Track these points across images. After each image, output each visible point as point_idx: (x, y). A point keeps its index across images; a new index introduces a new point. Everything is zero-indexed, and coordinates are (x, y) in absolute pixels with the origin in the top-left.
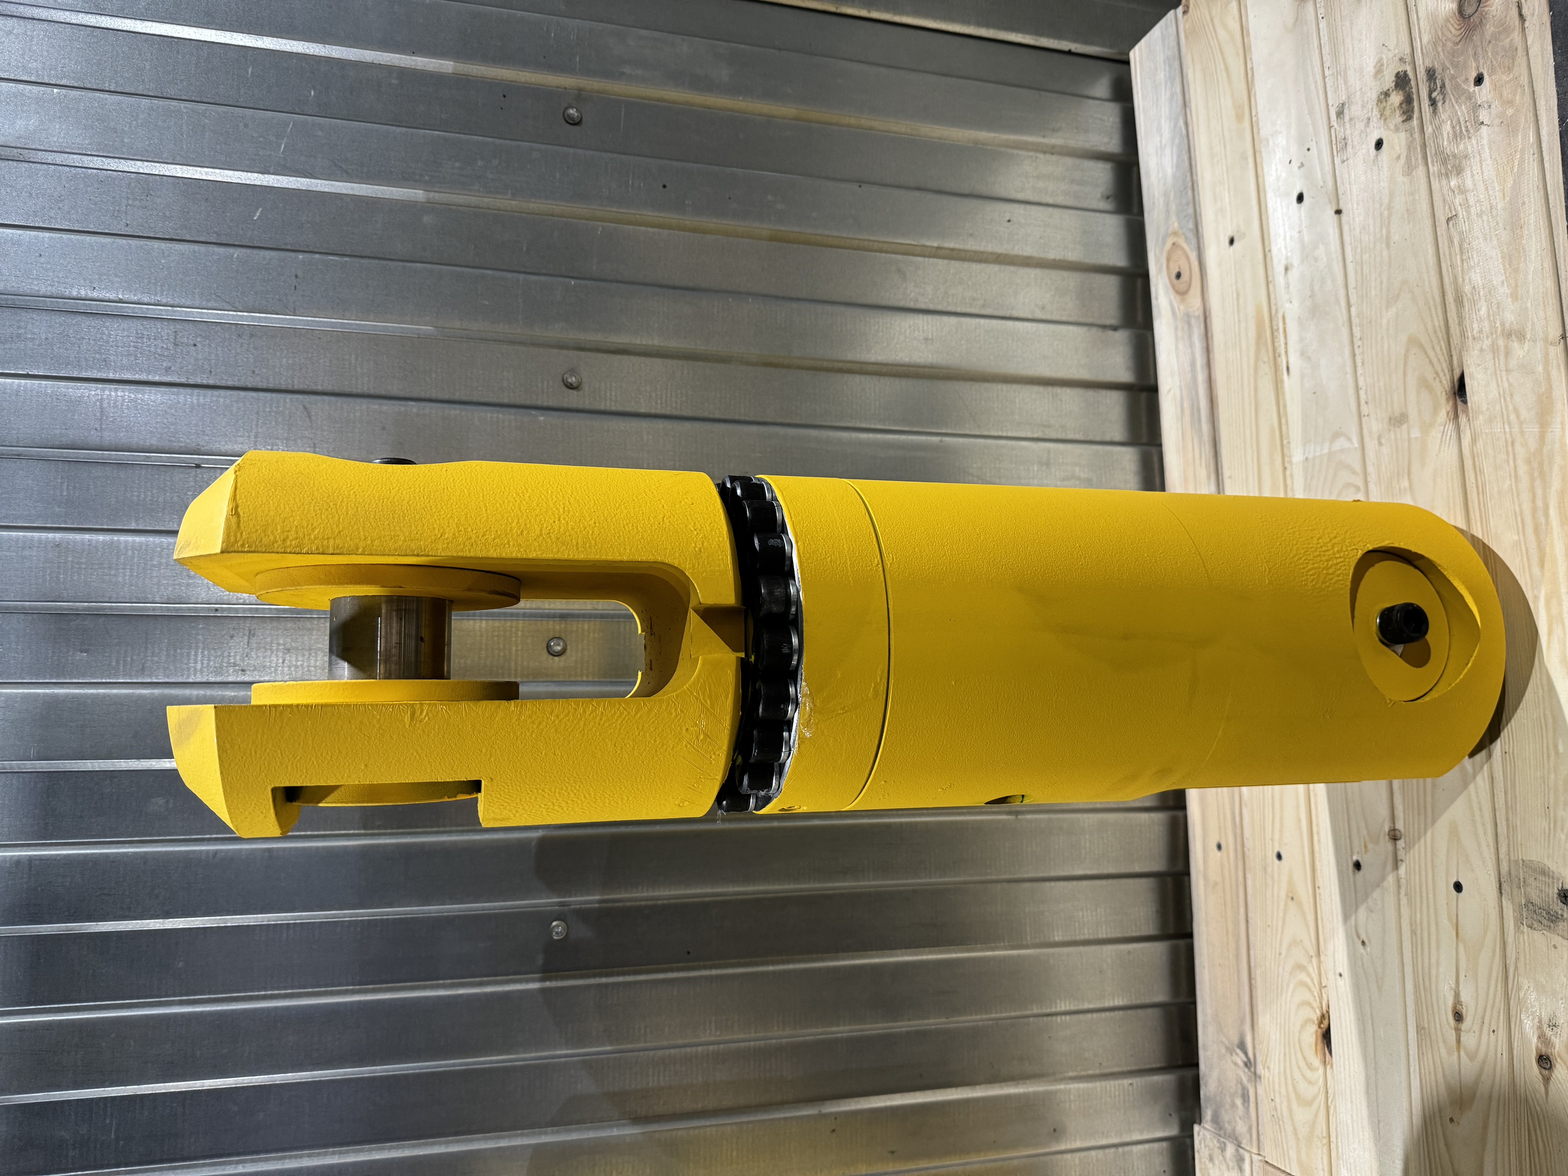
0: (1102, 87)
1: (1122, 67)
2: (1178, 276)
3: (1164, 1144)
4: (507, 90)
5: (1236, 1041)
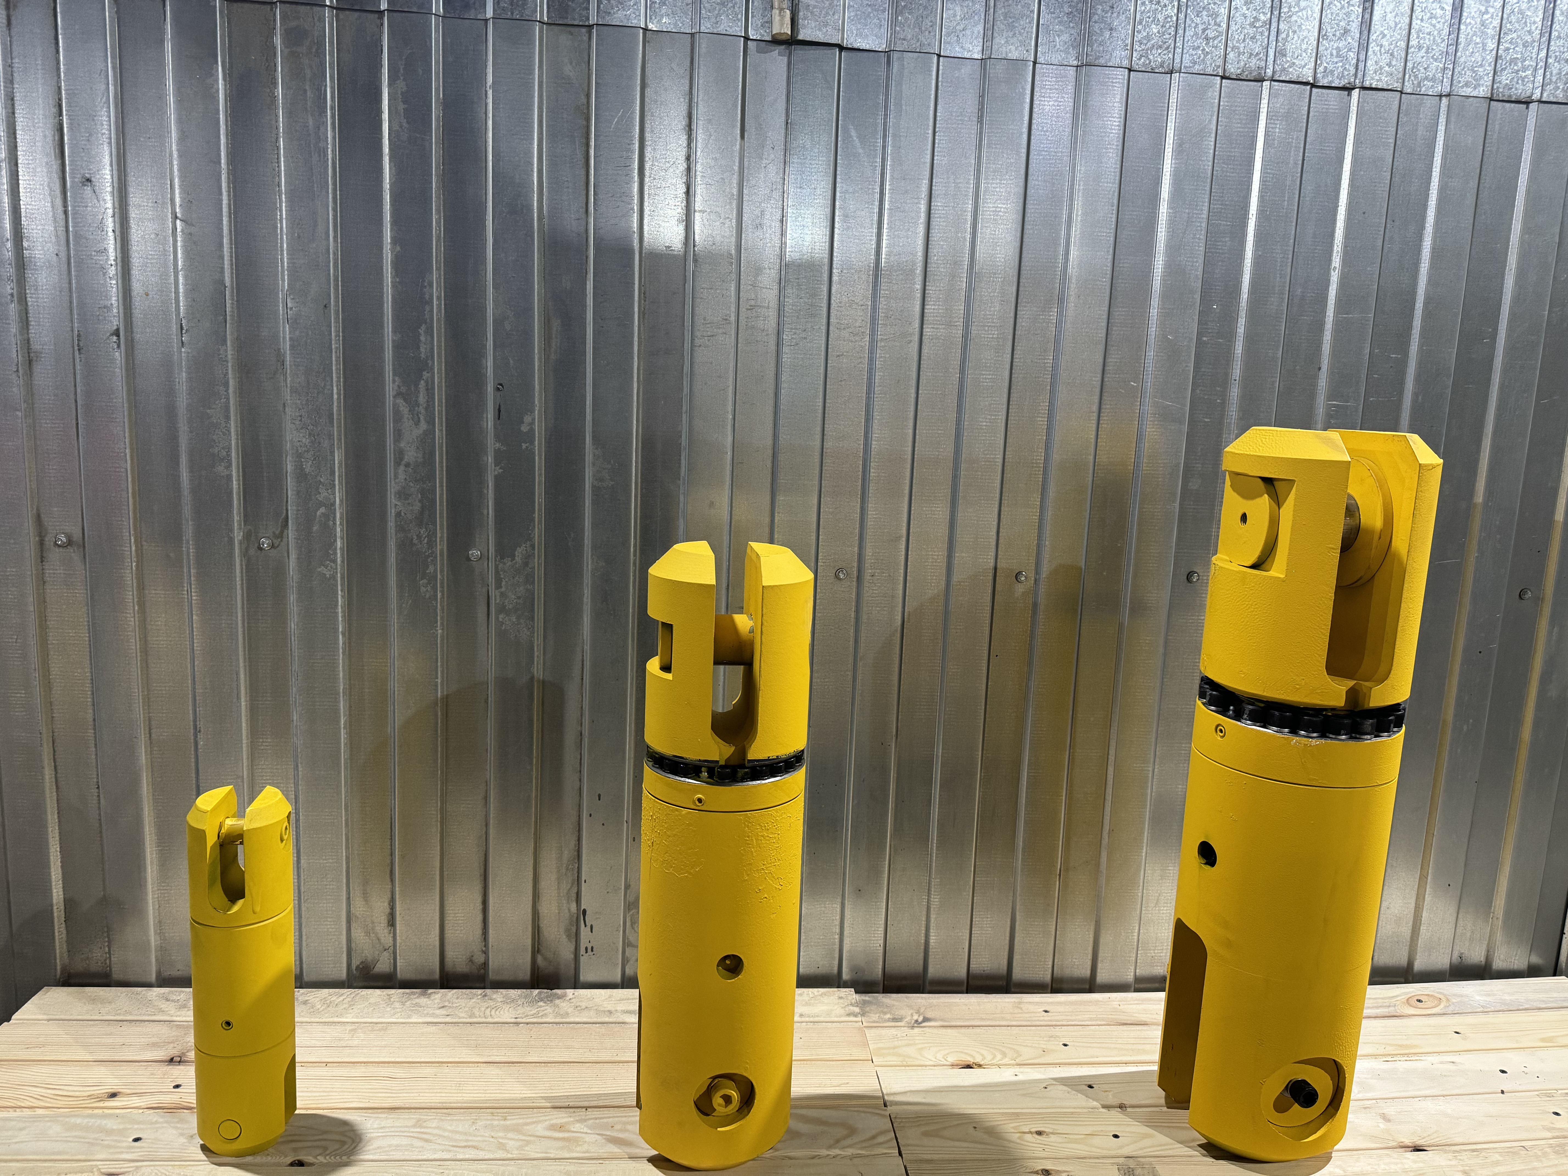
0: (1535, 959)
1: (1552, 971)
2: (1419, 1001)
3: (835, 970)
4: (1542, 553)
5: (929, 1015)
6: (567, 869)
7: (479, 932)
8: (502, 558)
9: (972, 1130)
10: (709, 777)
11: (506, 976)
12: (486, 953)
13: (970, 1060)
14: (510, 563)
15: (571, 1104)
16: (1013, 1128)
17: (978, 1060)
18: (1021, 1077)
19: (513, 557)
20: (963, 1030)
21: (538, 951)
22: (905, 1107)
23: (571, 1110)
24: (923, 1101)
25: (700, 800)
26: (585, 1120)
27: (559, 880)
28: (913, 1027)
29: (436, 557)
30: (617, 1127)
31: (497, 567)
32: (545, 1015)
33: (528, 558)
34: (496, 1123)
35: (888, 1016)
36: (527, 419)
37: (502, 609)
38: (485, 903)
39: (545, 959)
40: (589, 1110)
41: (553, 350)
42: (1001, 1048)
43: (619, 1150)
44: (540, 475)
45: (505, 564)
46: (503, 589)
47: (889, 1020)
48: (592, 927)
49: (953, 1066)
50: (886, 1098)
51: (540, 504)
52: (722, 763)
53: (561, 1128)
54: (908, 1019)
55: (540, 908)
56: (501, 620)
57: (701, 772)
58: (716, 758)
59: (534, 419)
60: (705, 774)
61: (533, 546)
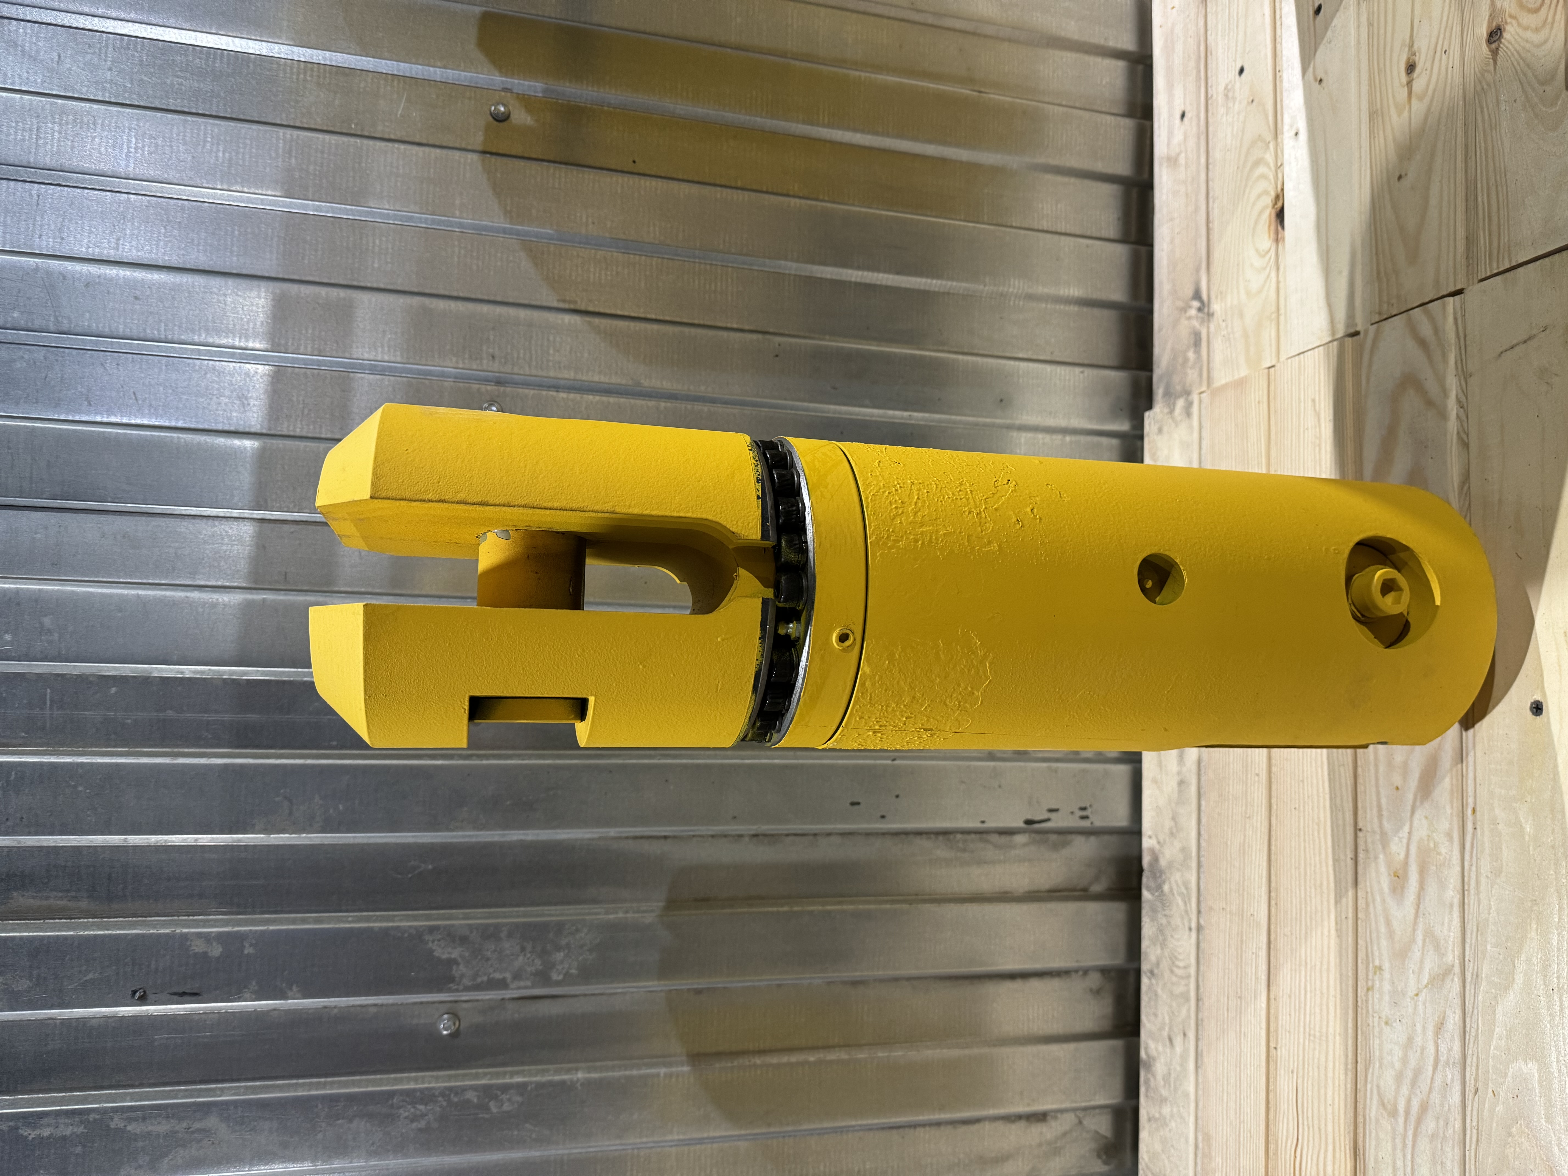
6: (964, 850)
7: (1055, 984)
8: (452, 979)
9: (1406, 182)
10: (798, 620)
11: (1120, 938)
12: (1086, 972)
13: (1269, 214)
14: (462, 967)
15: (1350, 854)
16: (1399, 114)
17: (1268, 200)
18: (1302, 125)
19: (451, 962)
20: (1215, 236)
21: (1085, 890)
22: (1358, 302)
23: (1361, 855)
24: (1345, 273)
25: (843, 638)
26: (1383, 834)
27: (981, 862)
28: (1210, 315)
29: (451, 1089)
30: (1397, 780)
31: (467, 989)
32: (1186, 885)
33: (453, 937)
34: (1387, 987)
35: (1191, 355)
36: (198, 947)
37: (543, 977)
38: (1012, 976)
39: (1097, 879)
40: (1361, 825)
41: (70, 904)
42: (1247, 169)
43: (1447, 780)
44: (304, 921)
45: (462, 976)
46: (508, 976)
47: (1197, 351)
48: (1051, 811)
49: (1278, 239)
50: (1340, 334)
51: (359, 920)
52: (769, 593)
53: (1399, 877)
54: (1196, 324)
55: (1021, 891)
56: (561, 977)
57: (788, 636)
58: (758, 604)
59: (199, 935)
60: (792, 628)
61: (432, 930)
